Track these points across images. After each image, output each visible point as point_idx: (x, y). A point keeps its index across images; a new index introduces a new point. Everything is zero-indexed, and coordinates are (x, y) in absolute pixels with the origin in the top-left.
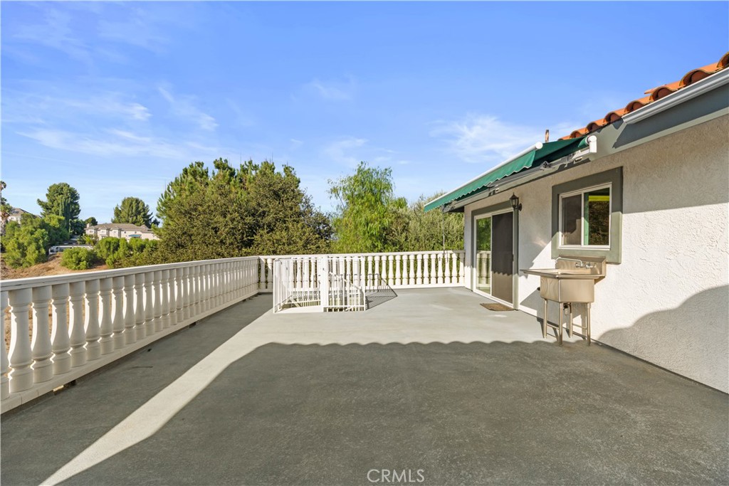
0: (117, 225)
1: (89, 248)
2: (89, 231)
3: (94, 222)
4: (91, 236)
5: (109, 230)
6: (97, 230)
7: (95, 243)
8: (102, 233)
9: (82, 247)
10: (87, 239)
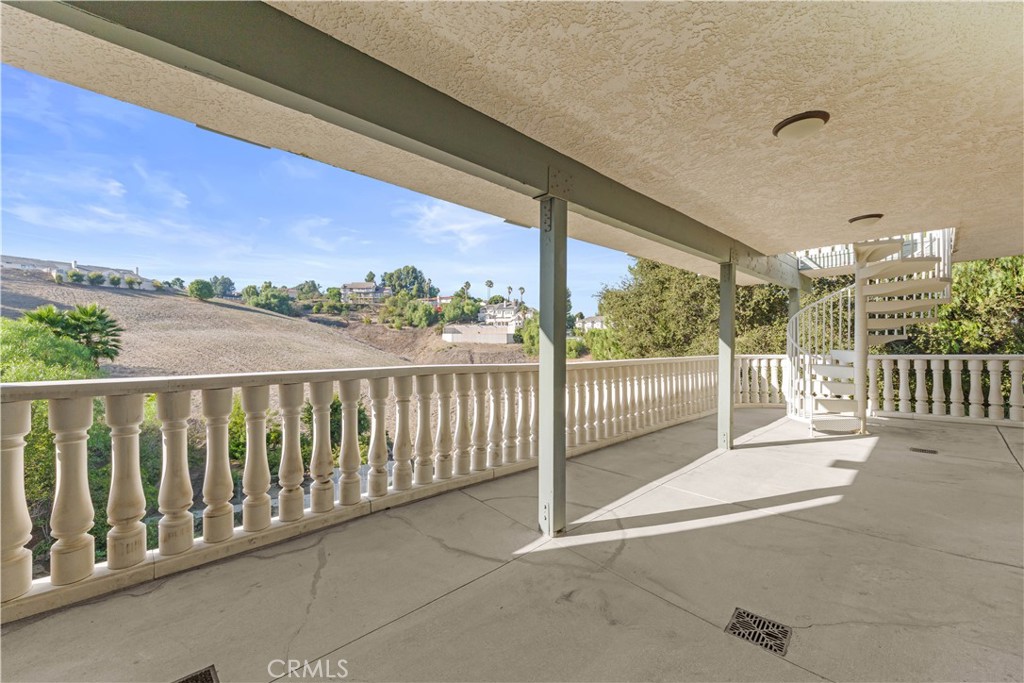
0: (600, 318)
1: (578, 339)
2: (578, 324)
3: (581, 316)
4: (579, 329)
5: (593, 322)
6: (584, 323)
7: (582, 334)
8: (588, 325)
9: (573, 338)
10: (576, 331)
